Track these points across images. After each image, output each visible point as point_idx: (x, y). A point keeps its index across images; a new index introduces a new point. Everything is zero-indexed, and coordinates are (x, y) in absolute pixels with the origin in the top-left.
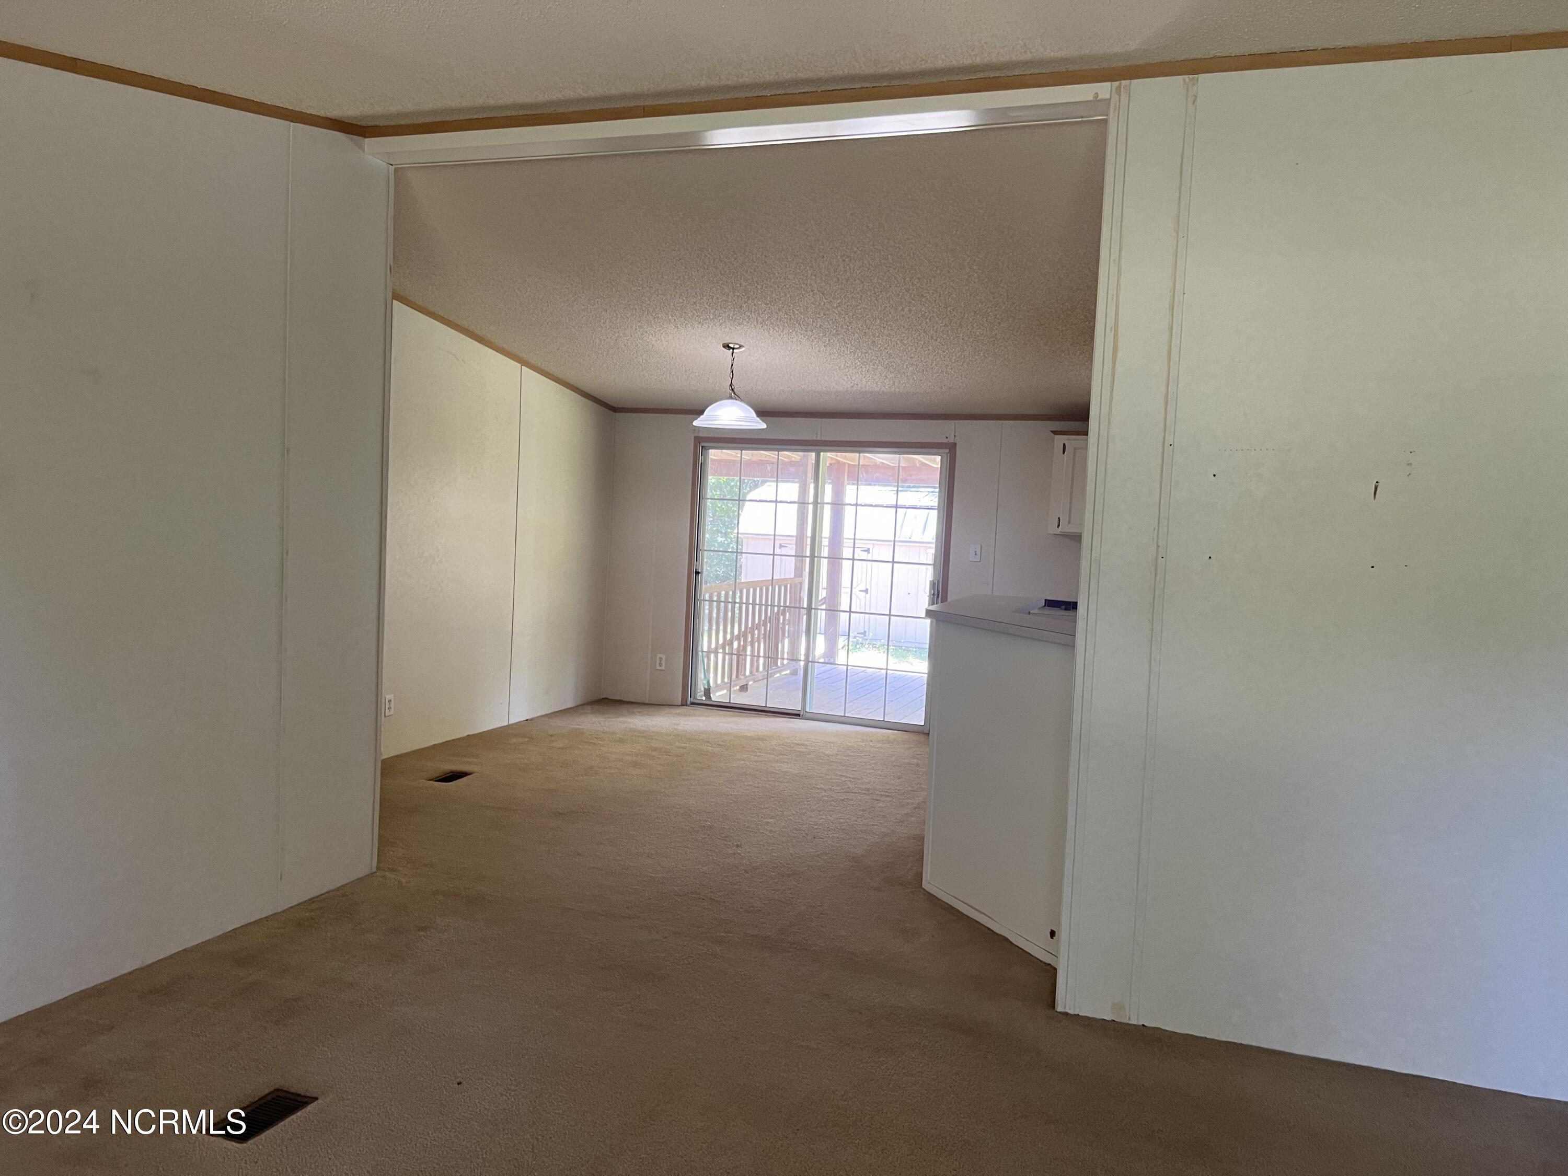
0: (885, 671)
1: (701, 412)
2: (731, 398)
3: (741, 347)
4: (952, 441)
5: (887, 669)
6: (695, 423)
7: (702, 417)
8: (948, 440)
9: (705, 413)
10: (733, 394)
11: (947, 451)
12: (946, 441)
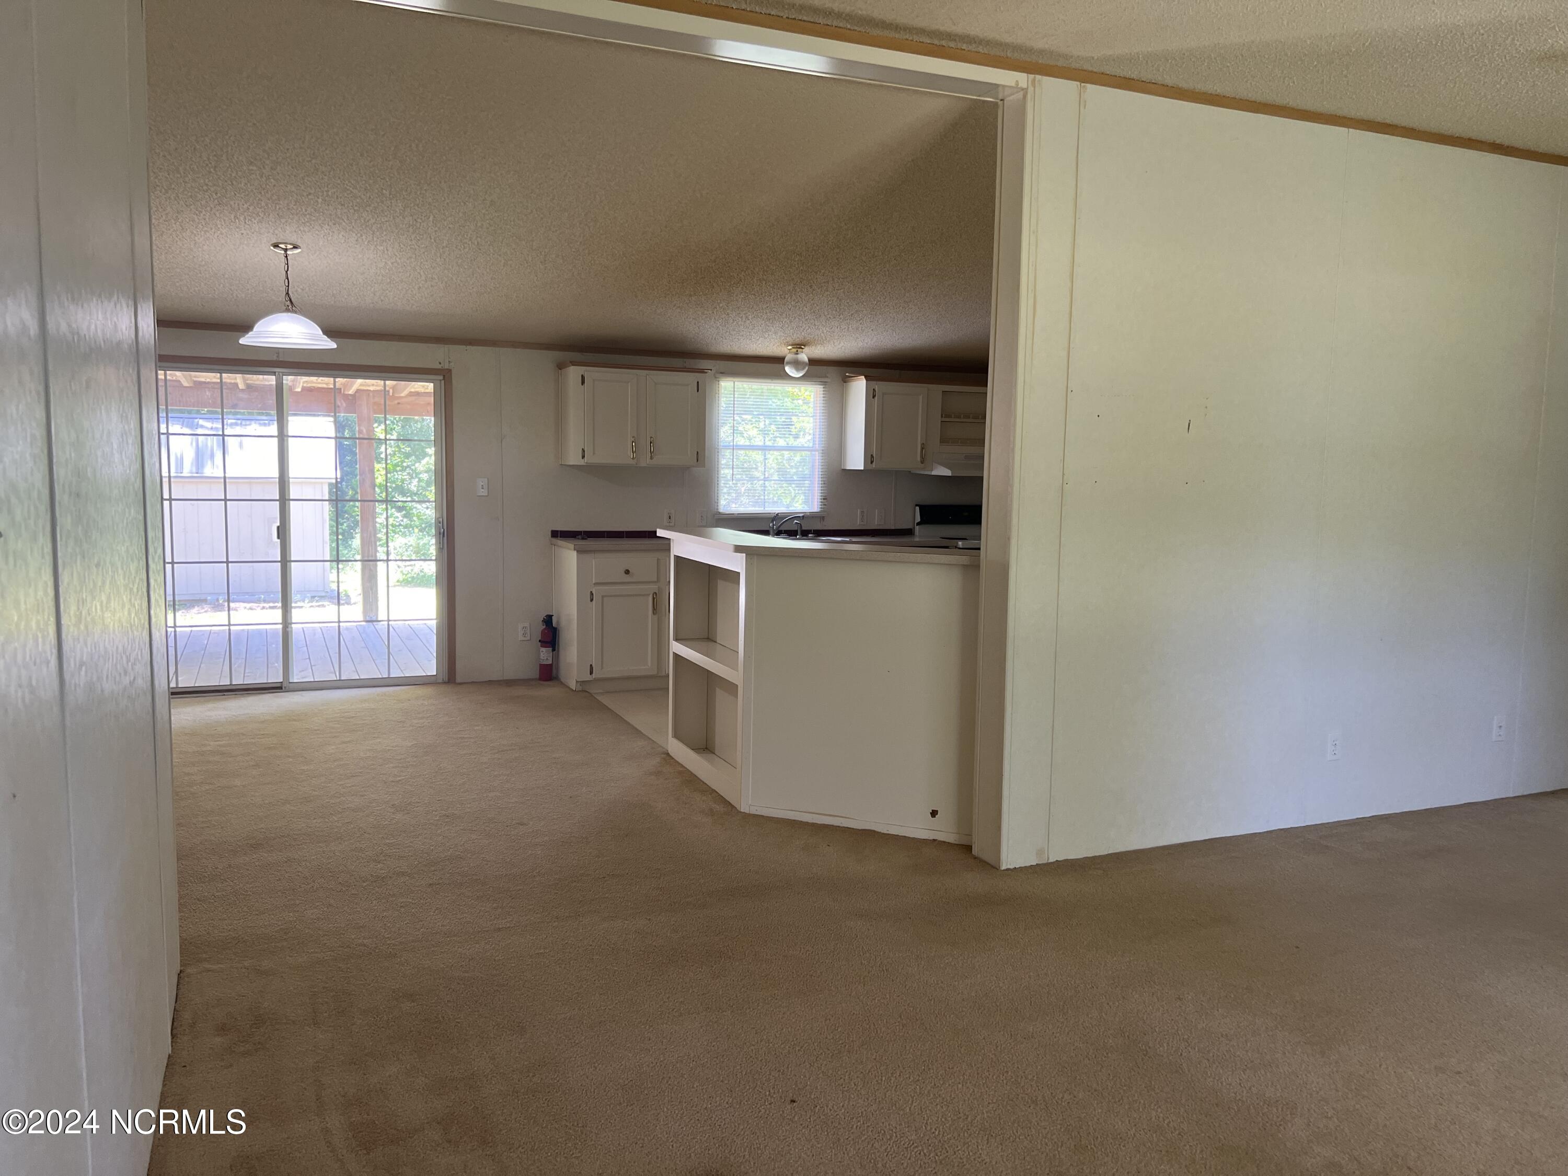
0: (386, 623)
1: (246, 328)
2: (287, 310)
3: (295, 247)
4: (446, 367)
5: (389, 621)
6: (242, 341)
7: (250, 333)
8: (441, 365)
9: (255, 329)
10: (290, 305)
11: (441, 378)
12: (439, 367)
